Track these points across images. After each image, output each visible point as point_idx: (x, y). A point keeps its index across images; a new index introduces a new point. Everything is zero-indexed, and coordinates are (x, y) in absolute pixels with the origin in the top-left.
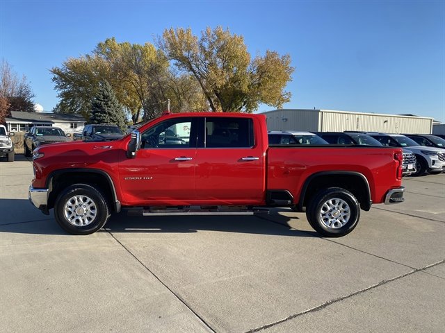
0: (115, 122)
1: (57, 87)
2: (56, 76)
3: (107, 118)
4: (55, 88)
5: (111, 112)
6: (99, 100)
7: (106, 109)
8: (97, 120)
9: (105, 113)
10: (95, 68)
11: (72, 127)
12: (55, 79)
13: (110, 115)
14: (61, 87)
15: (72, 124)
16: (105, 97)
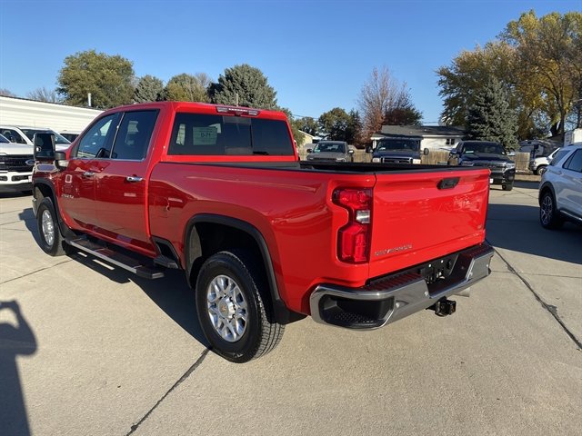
0: (498, 135)
1: (442, 92)
2: (444, 78)
3: (486, 129)
4: (440, 94)
5: (493, 121)
6: (478, 105)
7: (487, 117)
8: (472, 133)
9: (485, 123)
10: (492, 61)
11: (448, 143)
12: (441, 82)
13: (492, 125)
14: (446, 92)
15: (448, 140)
16: (488, 100)
